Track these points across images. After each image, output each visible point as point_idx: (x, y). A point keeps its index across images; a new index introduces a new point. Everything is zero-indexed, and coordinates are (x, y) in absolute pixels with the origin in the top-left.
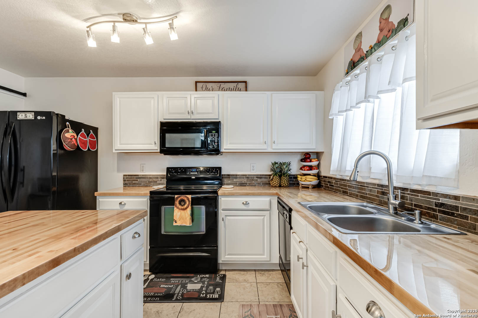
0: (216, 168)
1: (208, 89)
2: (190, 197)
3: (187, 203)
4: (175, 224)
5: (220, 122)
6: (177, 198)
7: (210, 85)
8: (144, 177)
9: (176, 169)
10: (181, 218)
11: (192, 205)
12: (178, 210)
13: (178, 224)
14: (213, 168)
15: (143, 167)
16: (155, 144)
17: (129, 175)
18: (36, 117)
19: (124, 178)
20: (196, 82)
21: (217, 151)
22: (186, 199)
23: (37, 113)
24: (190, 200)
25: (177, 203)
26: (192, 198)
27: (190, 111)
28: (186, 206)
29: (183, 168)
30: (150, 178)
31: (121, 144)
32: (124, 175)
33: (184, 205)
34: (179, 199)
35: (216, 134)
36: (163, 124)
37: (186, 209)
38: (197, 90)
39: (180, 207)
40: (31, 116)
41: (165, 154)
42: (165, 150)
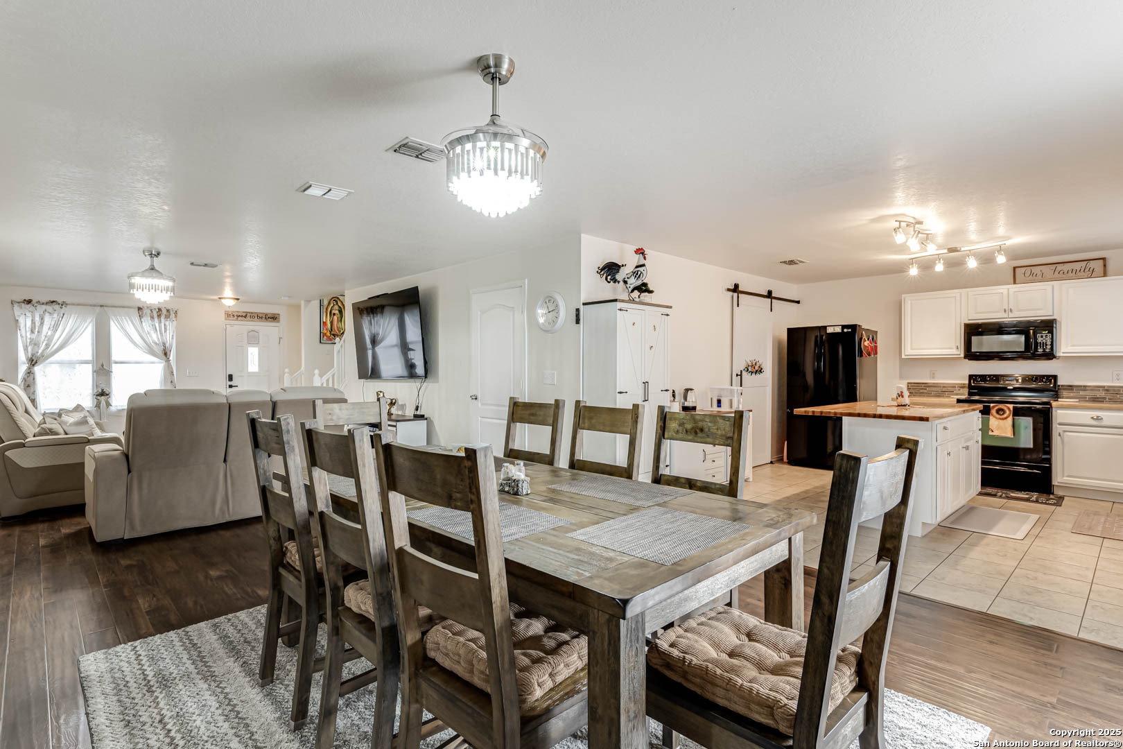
0: (1048, 376)
1: (1035, 275)
2: (1011, 406)
3: (1008, 412)
4: (990, 433)
5: (1055, 319)
6: (993, 407)
7: (1036, 270)
8: (935, 385)
9: (983, 378)
10: (999, 428)
11: (1013, 416)
12: (994, 419)
13: (996, 433)
14: (1043, 376)
15: (934, 374)
16: (957, 348)
17: (914, 383)
18: (843, 329)
19: (908, 386)
20: (1015, 268)
21: (1050, 356)
22: (1005, 408)
23: (844, 327)
24: (1012, 409)
25: (993, 411)
26: (1014, 407)
27: (1007, 309)
28: (1005, 416)
29: (994, 376)
30: (944, 387)
31: (912, 349)
32: (908, 383)
33: (1003, 414)
34: (996, 408)
35: (1048, 335)
36: (967, 326)
37: (1006, 418)
38: (1017, 282)
39: (998, 416)
40: (838, 330)
41: (969, 360)
42: (970, 355)
